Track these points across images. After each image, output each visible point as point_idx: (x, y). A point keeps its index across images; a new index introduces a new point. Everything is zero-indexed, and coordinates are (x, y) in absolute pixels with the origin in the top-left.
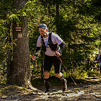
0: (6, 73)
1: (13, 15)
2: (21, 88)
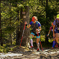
0: (16, 38)
1: (21, 5)
2: (24, 47)
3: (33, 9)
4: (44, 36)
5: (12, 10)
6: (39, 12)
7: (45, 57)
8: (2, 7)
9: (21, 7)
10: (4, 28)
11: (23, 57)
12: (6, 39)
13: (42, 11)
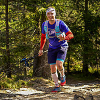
3: (63, 15)
4: (81, 62)
5: (28, 16)
6: (73, 22)
7: (82, 97)
8: (10, 12)
9: (43, 12)
10: (14, 47)
11: (45, 96)
12: (17, 66)
13: (78, 18)
